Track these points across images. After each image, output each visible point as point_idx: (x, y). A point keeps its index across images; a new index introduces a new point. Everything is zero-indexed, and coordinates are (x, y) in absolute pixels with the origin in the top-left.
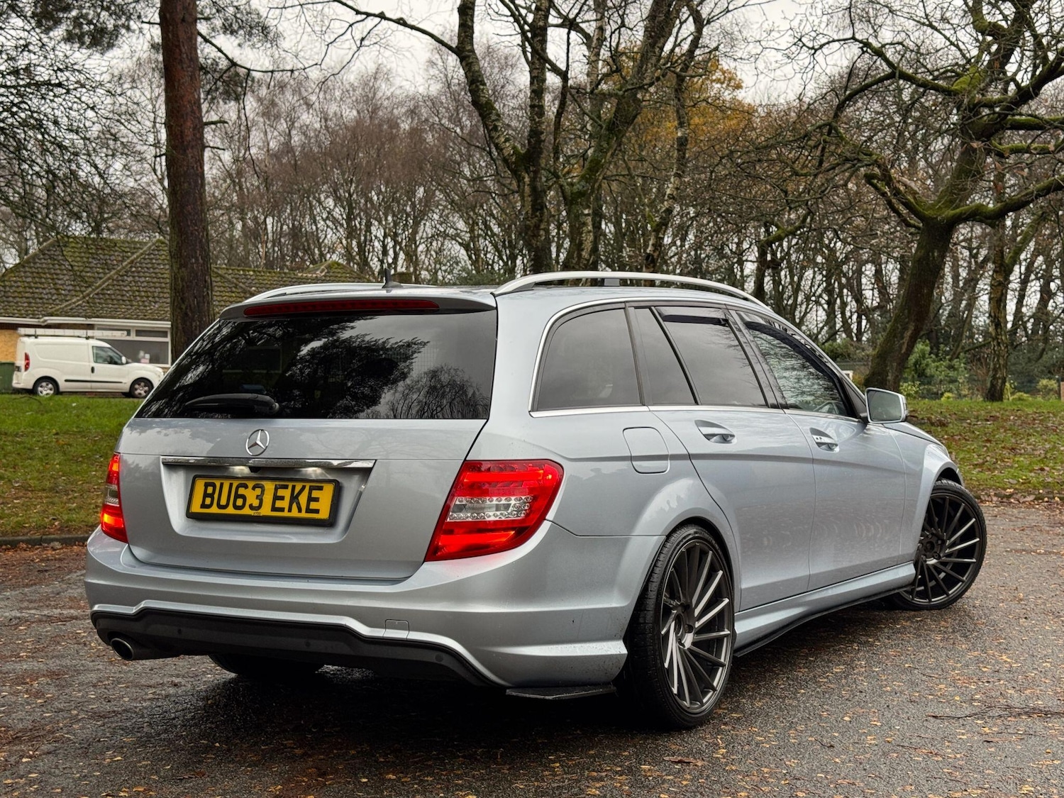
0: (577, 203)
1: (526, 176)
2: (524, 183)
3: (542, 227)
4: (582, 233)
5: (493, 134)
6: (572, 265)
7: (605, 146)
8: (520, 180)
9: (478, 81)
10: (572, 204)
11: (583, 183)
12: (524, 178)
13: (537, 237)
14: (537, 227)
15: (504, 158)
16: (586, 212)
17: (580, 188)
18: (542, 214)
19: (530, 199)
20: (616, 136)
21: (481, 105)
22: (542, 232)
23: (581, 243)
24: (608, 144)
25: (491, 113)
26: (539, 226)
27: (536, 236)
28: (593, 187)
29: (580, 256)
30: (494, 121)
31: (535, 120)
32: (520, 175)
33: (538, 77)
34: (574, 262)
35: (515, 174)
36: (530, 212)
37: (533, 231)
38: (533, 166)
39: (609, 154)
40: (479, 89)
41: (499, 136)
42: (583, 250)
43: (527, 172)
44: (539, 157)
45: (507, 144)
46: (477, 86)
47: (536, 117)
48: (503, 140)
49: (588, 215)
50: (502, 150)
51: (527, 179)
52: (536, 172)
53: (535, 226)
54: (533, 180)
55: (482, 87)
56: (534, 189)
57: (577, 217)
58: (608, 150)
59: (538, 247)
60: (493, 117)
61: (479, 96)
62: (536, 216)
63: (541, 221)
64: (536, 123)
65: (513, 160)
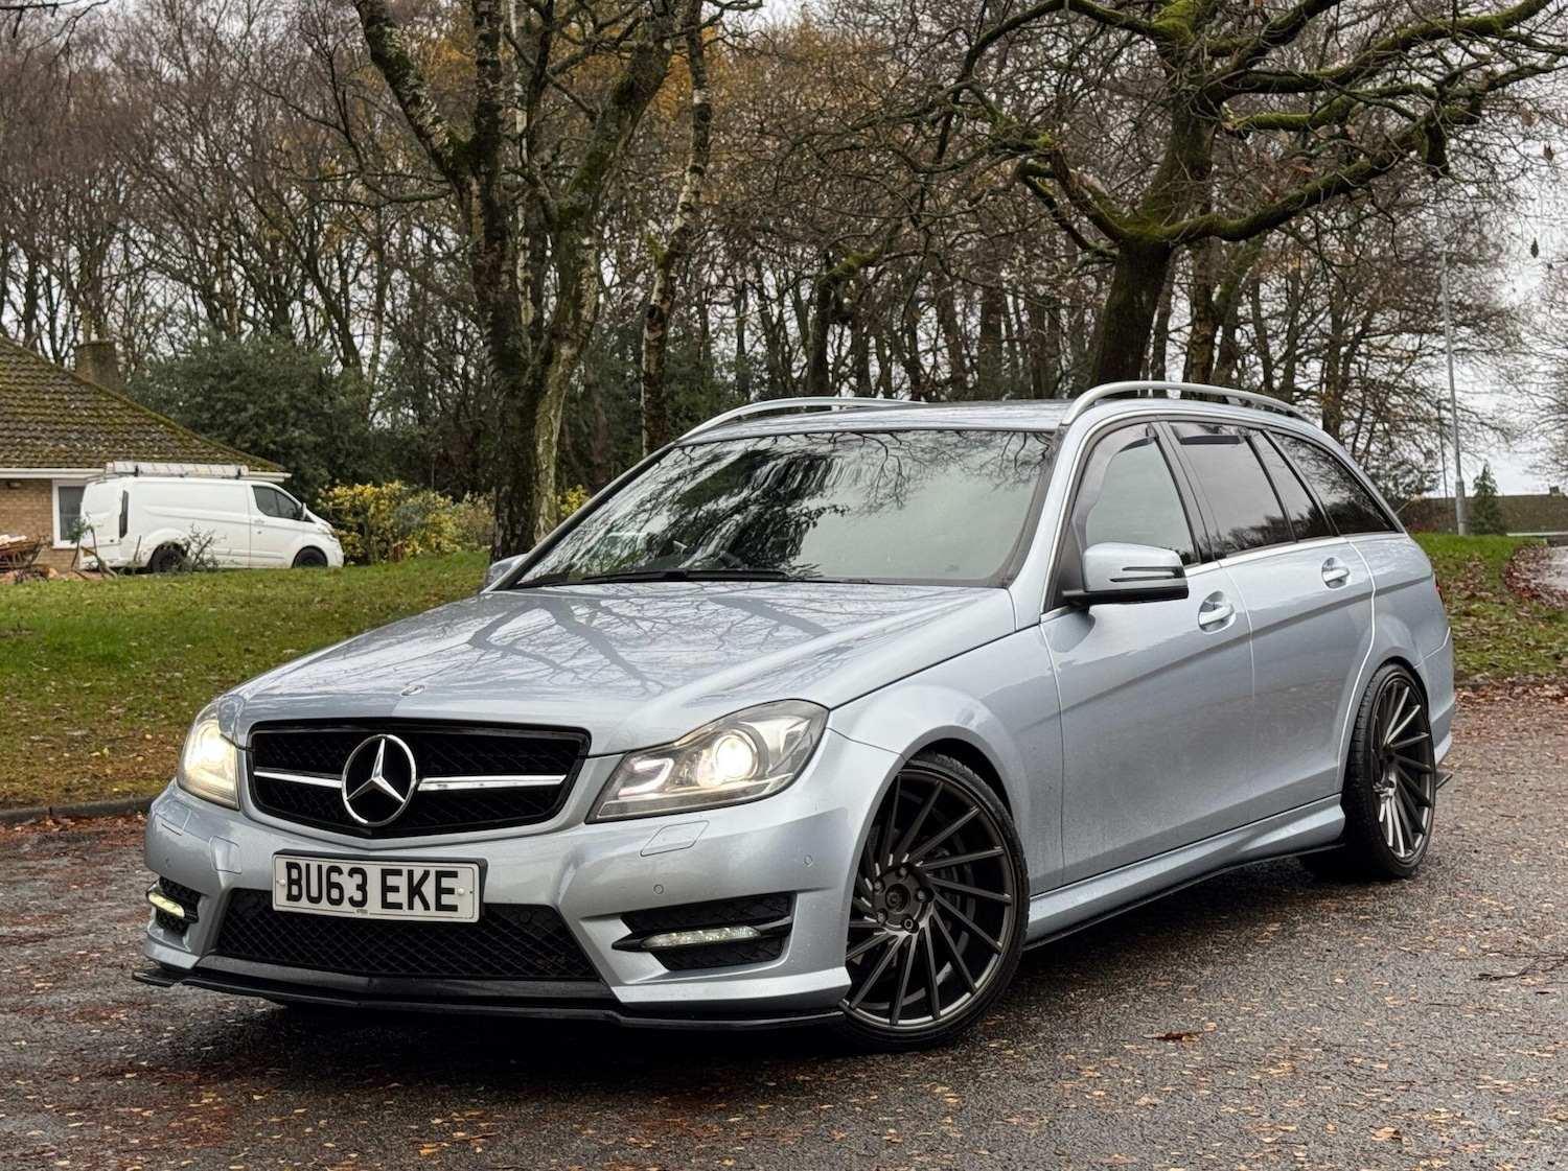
0: (570, 228)
1: (474, 181)
2: (471, 193)
3: (504, 268)
4: (580, 279)
5: (413, 110)
6: (565, 333)
7: (614, 129)
8: (462, 188)
9: (382, 20)
10: (561, 229)
11: (579, 193)
12: (469, 185)
13: (496, 286)
14: (496, 268)
15: (434, 151)
16: (586, 242)
17: (575, 201)
18: (504, 246)
19: (481, 221)
20: (632, 112)
21: (389, 60)
22: (504, 277)
23: (579, 295)
24: (619, 127)
25: (407, 74)
26: (499, 266)
27: (494, 283)
28: (596, 200)
29: (578, 317)
30: (412, 87)
31: (486, 86)
32: (462, 181)
33: (489, 13)
34: (569, 327)
35: (452, 176)
36: (483, 243)
37: (488, 276)
38: (487, 163)
39: (621, 144)
40: (384, 33)
41: (423, 114)
42: (583, 306)
43: (474, 175)
44: (496, 150)
45: (439, 127)
46: (380, 28)
47: (488, 82)
48: (430, 120)
49: (590, 247)
50: (429, 137)
51: (475, 187)
52: (491, 175)
53: (492, 267)
54: (486, 189)
55: (388, 30)
56: (488, 204)
57: (572, 250)
58: (619, 137)
59: (498, 303)
60: (412, 81)
61: (385, 46)
62: (494, 250)
63: (502, 258)
64: (488, 92)
65: (450, 153)
